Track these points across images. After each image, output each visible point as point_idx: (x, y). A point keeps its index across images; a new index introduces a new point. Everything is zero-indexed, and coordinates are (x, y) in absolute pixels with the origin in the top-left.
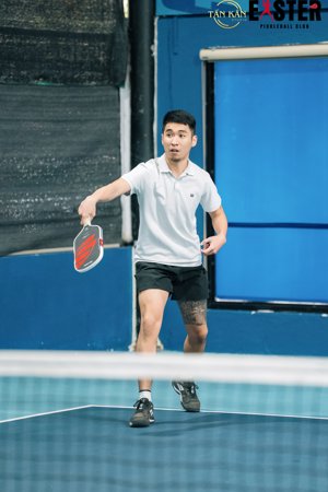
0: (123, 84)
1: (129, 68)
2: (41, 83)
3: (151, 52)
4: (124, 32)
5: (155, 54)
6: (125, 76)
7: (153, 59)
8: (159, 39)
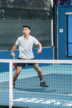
0: (52, 19)
1: (53, 16)
2: (39, 19)
3: (57, 13)
4: (52, 10)
5: (57, 14)
6: (52, 18)
7: (57, 15)
8: (58, 11)
